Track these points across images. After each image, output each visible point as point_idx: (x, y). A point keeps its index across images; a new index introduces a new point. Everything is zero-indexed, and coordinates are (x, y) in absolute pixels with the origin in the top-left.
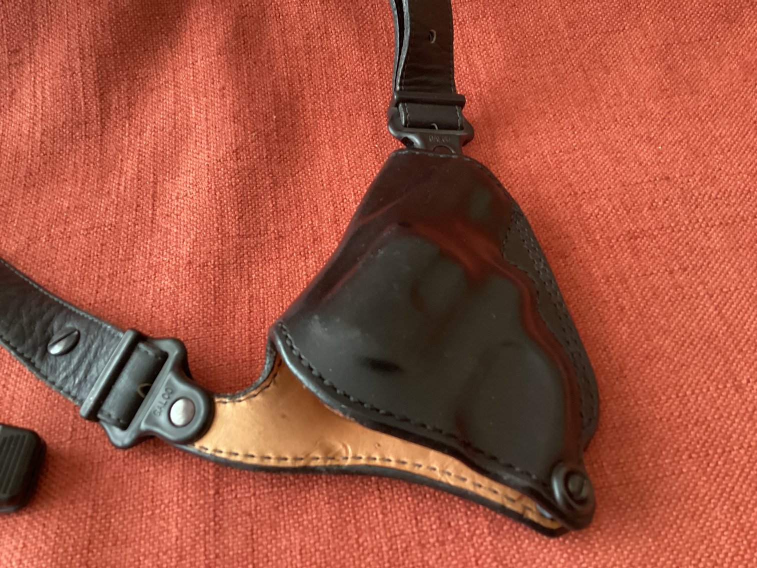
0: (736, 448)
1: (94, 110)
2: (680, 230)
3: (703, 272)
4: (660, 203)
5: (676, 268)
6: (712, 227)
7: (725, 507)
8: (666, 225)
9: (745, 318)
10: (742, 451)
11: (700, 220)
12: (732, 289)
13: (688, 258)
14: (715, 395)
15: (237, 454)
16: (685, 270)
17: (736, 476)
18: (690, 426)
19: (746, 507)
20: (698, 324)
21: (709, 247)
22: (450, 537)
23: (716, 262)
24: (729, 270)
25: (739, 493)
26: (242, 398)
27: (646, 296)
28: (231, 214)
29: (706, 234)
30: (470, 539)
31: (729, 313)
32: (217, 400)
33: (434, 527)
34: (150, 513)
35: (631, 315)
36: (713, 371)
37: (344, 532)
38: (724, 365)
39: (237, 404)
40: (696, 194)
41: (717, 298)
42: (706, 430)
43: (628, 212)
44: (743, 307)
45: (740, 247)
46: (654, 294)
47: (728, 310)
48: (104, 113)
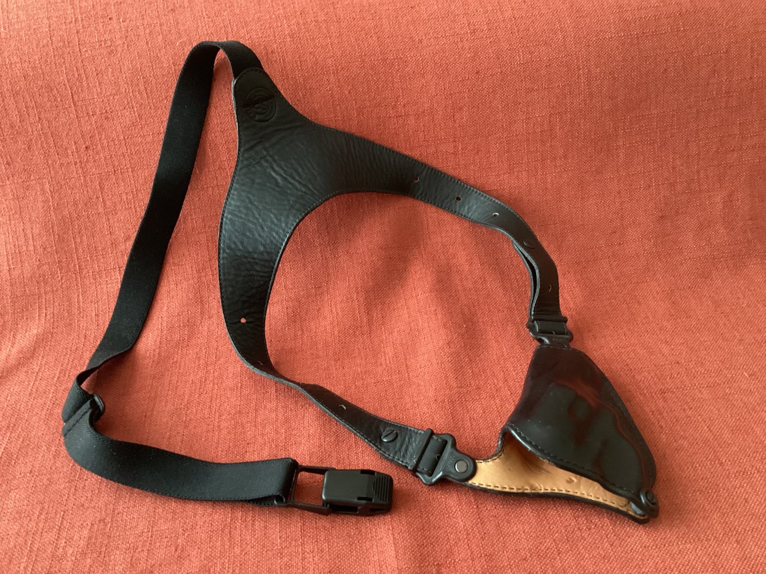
0: (722, 490)
1: (365, 320)
2: (687, 389)
3: (700, 410)
4: (676, 376)
5: (687, 408)
6: (703, 388)
7: (718, 515)
8: (679, 387)
9: (722, 432)
10: (725, 491)
11: (697, 384)
12: (715, 418)
13: (692, 403)
14: (710, 467)
15: (490, 486)
16: (691, 409)
17: (722, 502)
18: (699, 480)
19: (728, 515)
20: (699, 434)
21: (702, 398)
22: (593, 527)
23: (706, 405)
24: (713, 409)
25: (725, 508)
26: (489, 460)
27: (673, 421)
28: (451, 376)
29: (700, 391)
30: (602, 527)
31: (714, 430)
32: (477, 461)
33: (585, 522)
34: (447, 516)
35: (666, 430)
36: (709, 456)
37: (543, 524)
38: (713, 454)
39: (487, 463)
40: (694, 371)
41: (708, 422)
42: (707, 482)
43: (659, 380)
44: (721, 427)
45: (718, 398)
46: (677, 420)
47: (714, 428)
48: (370, 322)
